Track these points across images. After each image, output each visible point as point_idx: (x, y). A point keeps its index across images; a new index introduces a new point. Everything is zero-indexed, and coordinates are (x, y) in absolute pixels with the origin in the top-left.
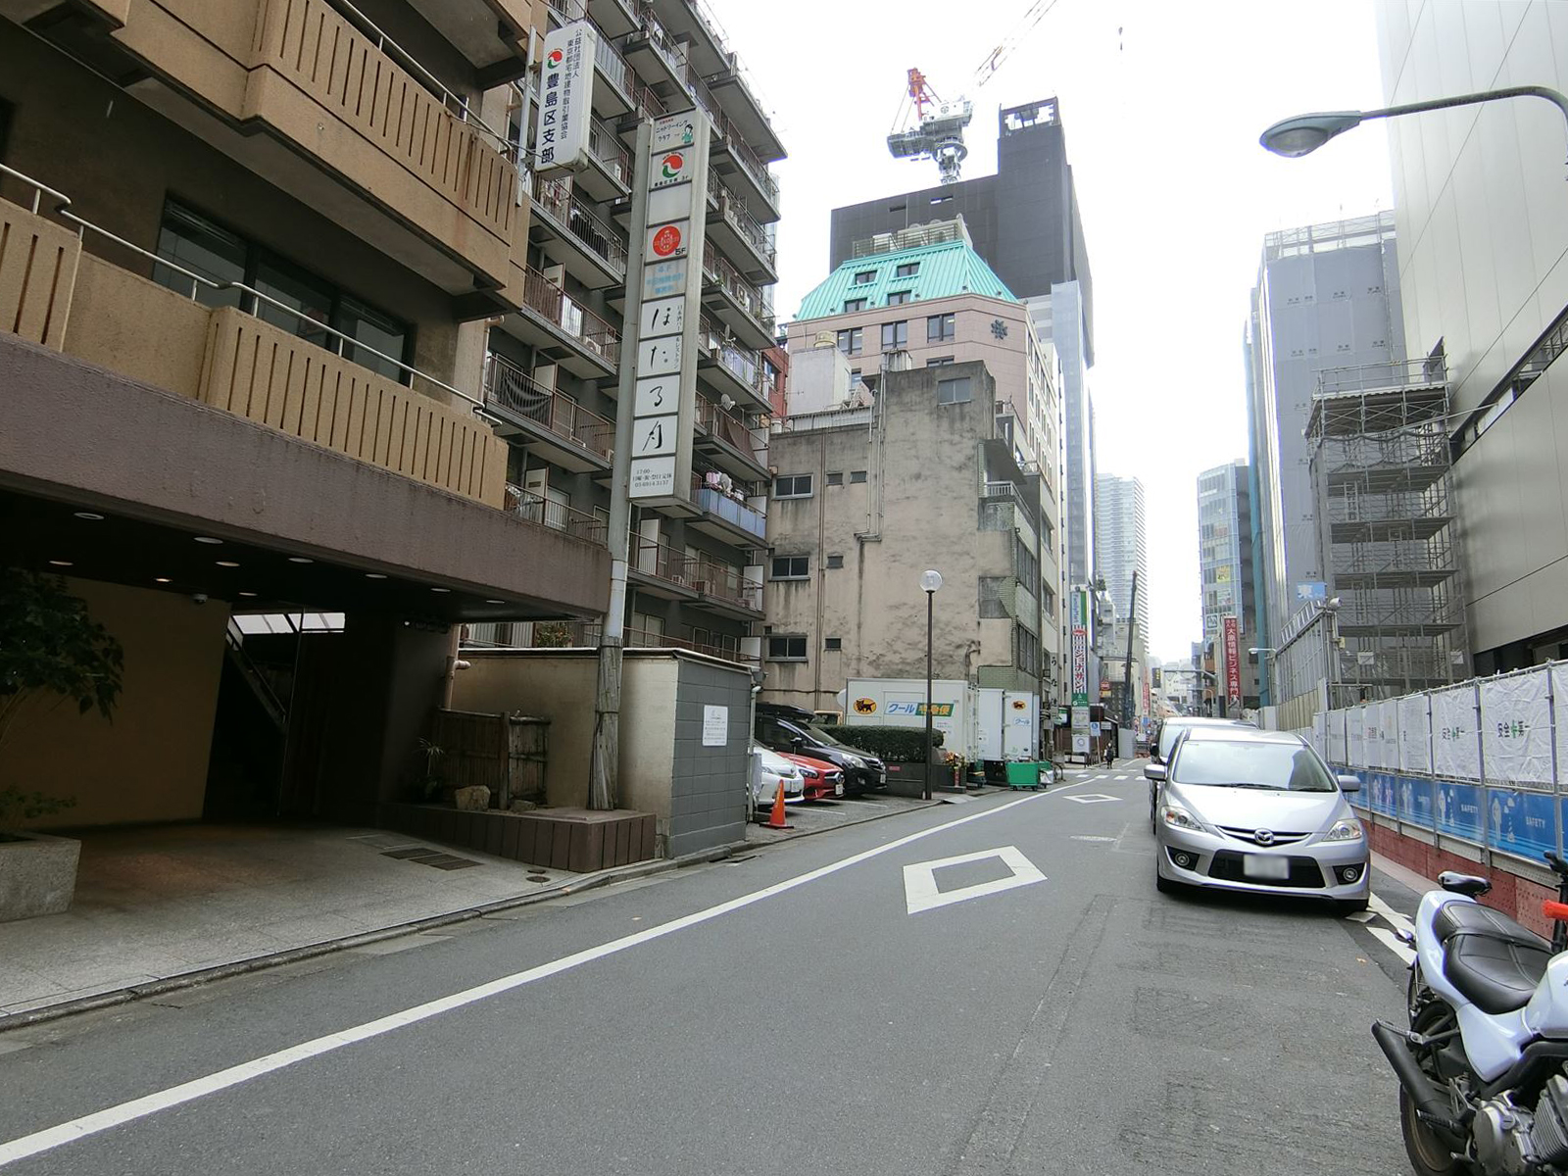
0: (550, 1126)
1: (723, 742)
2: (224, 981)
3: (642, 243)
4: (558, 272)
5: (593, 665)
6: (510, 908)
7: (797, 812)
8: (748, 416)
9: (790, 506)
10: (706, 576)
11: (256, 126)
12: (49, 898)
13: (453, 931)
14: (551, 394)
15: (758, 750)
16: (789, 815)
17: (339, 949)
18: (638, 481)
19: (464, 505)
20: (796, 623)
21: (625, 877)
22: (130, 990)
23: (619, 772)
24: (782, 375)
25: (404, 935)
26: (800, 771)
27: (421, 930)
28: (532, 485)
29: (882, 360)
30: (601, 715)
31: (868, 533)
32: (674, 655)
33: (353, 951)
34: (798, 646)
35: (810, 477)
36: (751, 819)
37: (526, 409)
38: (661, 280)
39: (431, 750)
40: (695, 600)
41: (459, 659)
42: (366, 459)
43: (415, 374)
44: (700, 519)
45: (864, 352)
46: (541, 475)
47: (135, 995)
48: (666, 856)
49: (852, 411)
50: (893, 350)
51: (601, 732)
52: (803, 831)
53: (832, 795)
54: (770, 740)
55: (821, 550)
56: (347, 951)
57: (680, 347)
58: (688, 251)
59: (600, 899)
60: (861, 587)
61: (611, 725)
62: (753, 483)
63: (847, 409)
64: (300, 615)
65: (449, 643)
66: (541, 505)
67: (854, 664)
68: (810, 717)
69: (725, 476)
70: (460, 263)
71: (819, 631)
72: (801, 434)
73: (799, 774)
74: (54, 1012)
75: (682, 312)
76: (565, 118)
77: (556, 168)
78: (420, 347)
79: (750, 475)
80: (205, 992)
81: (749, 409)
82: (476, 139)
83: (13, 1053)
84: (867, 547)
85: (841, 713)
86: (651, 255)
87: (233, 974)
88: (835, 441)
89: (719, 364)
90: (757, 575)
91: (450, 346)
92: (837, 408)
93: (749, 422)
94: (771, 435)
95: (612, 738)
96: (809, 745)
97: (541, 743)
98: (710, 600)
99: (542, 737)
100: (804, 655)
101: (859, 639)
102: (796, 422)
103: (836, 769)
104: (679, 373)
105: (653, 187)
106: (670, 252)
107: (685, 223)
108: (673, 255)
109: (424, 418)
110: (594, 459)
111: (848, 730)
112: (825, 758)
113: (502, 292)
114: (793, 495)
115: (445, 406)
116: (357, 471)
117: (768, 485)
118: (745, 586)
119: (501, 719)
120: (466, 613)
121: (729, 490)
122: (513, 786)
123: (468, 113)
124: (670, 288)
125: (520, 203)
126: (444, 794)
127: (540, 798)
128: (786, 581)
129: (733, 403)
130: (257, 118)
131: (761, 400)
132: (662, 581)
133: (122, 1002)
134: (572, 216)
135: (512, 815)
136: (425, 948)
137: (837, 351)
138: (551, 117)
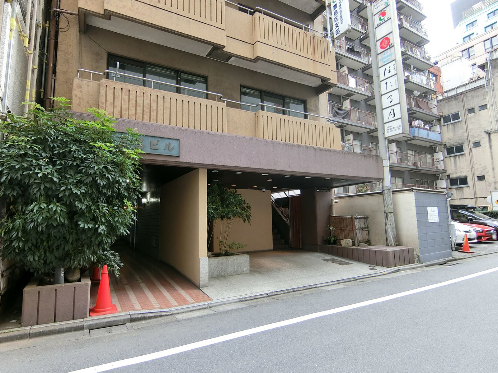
0: (396, 351)
1: (437, 220)
2: (288, 294)
3: (376, 48)
4: (345, 69)
5: (380, 197)
6: (365, 278)
7: (474, 246)
8: (426, 97)
9: (451, 126)
10: (418, 160)
11: (258, 59)
12: (245, 270)
13: (348, 284)
14: (349, 109)
15: (453, 223)
16: (471, 247)
17: (316, 287)
18: (388, 131)
19: (330, 151)
20: (461, 172)
21: (405, 269)
22: (266, 294)
23: (396, 233)
24: (438, 77)
25: (333, 284)
26: (473, 230)
27: (338, 283)
28: (348, 140)
29: (487, 56)
30: (387, 214)
31: (492, 129)
32: (412, 190)
33: (320, 288)
34: (464, 181)
35: (459, 113)
36: (454, 249)
37: (342, 116)
38: (385, 58)
39: (331, 228)
40: (414, 169)
41: (335, 199)
42: (300, 143)
43: (309, 115)
44: (411, 139)
45: (476, 56)
46: (350, 136)
47: (268, 295)
48: (420, 262)
49: (475, 81)
50: (492, 50)
51: (388, 219)
52: (479, 254)
53: (491, 239)
54: (457, 219)
55: (469, 141)
56: (318, 288)
57: (397, 79)
58: (394, 44)
59: (397, 277)
60: (491, 153)
61: (391, 217)
62: (432, 121)
63: (473, 81)
64: (288, 192)
65: (331, 195)
66: (352, 146)
67: (493, 185)
68: (474, 208)
69: (420, 121)
70: (316, 77)
71: (473, 174)
72: (452, 97)
73: (473, 231)
74: (252, 298)
75: (395, 66)
76: (341, 17)
77: (341, 35)
78: (308, 107)
79: (432, 118)
80: (284, 296)
81: (426, 93)
82: (315, 36)
83: (245, 307)
84: (492, 136)
85: (490, 206)
86: (380, 50)
87: (290, 292)
88: (468, 96)
89: (410, 80)
90: (440, 156)
91: (317, 103)
92: (467, 82)
93: (427, 98)
94: (438, 101)
95: (392, 222)
96: (475, 219)
97: (366, 224)
98: (421, 168)
99: (366, 222)
100: (467, 184)
101: (494, 174)
102: (448, 93)
103: (491, 228)
104: (398, 89)
105: (376, 26)
106: (387, 47)
107: (391, 34)
108: (388, 47)
109: (314, 127)
110: (368, 127)
111: (494, 212)
112: (485, 224)
113: (330, 81)
114: (452, 122)
115: (319, 122)
116: (299, 147)
117: (439, 120)
118: (435, 161)
119: (352, 218)
120: (335, 185)
121: (422, 126)
122: (359, 239)
123: (311, 29)
124: (389, 59)
125: (331, 51)
126: (336, 242)
127: (369, 242)
128: (454, 156)
129: (419, 93)
130: (258, 56)
131: (431, 89)
132: (399, 164)
133: (265, 297)
134: (347, 48)
135: (360, 248)
136: (342, 289)
137: (463, 59)
138: (336, 19)
